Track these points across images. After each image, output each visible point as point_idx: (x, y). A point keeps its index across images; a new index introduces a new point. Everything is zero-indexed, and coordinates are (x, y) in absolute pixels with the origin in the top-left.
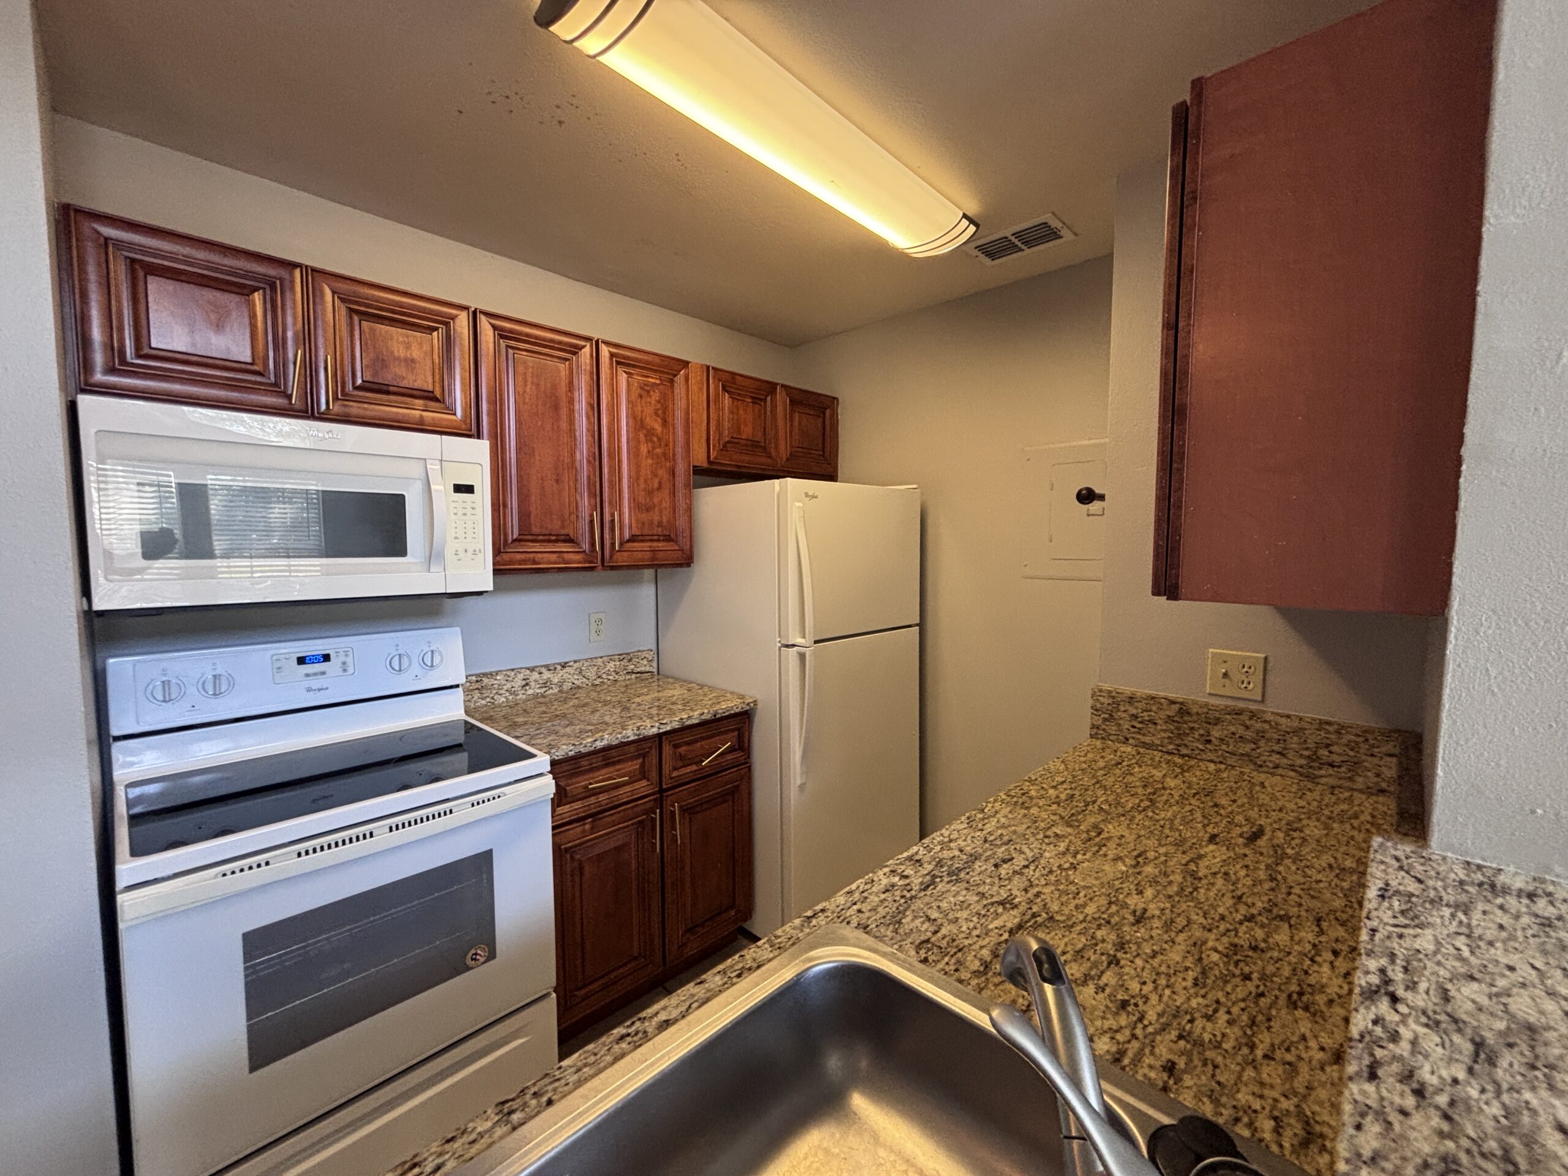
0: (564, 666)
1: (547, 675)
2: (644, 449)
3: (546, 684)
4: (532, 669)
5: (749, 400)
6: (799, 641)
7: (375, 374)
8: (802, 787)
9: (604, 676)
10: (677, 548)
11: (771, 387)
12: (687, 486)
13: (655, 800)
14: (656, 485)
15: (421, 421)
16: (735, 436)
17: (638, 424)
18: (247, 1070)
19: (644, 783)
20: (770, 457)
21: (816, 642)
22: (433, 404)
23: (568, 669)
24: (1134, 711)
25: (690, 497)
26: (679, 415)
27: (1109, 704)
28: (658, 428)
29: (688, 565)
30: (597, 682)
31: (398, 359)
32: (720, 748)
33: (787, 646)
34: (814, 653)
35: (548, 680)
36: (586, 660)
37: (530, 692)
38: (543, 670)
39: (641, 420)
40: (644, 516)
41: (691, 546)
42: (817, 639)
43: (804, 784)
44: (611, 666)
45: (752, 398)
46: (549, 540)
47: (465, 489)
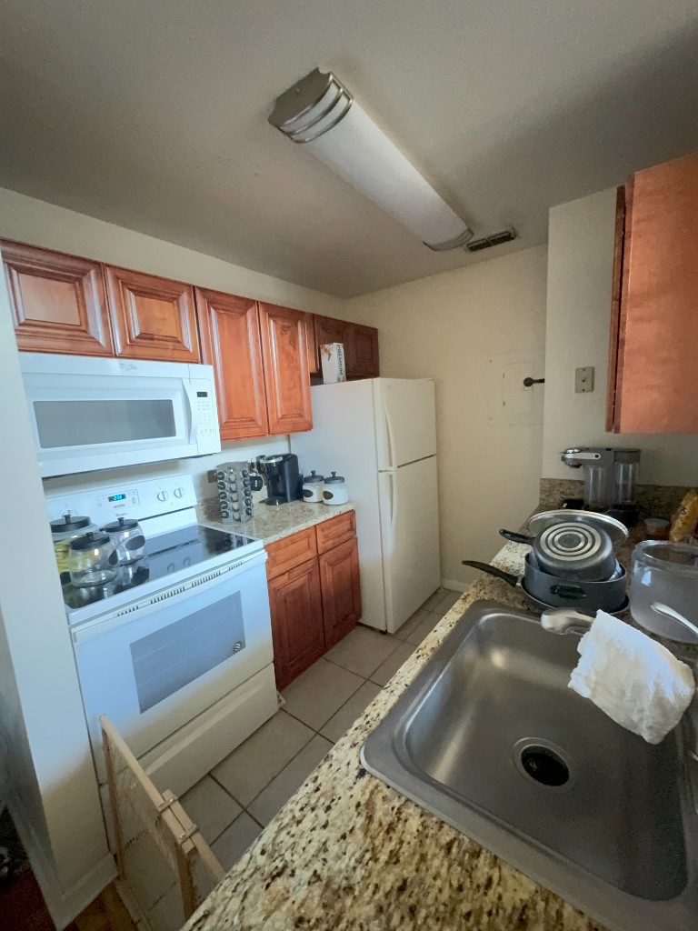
2: (285, 364)
6: (388, 468)
7: (146, 328)
10: (305, 420)
12: (308, 385)
13: (315, 560)
14: (292, 386)
19: (310, 552)
21: (398, 467)
25: (309, 392)
26: (301, 343)
27: (549, 487)
28: (291, 351)
29: (311, 429)
31: (157, 319)
33: (381, 471)
39: (284, 347)
40: (287, 404)
41: (311, 417)
46: (242, 422)
47: (202, 394)
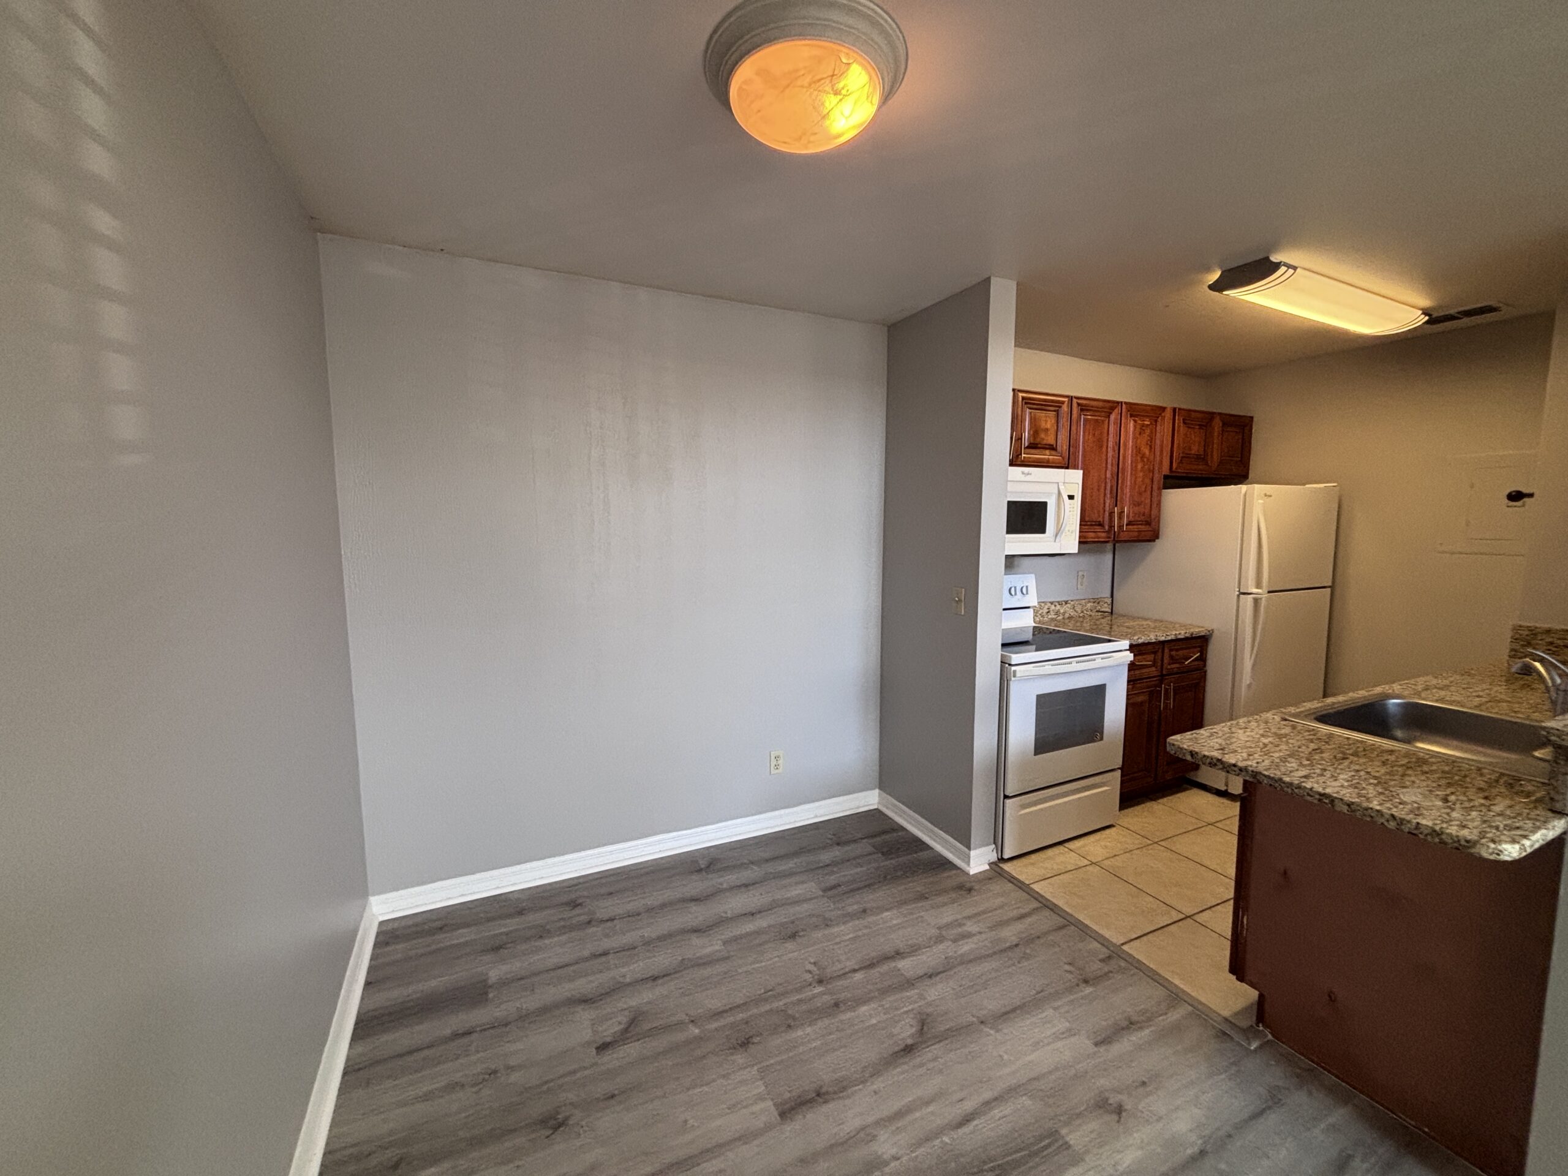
0: (1066, 603)
1: (1058, 607)
2: (1139, 466)
3: (1057, 613)
4: (1052, 603)
5: (1197, 427)
6: (1255, 590)
7: (1035, 439)
8: (1249, 686)
9: (1085, 612)
10: (1150, 529)
11: (1212, 415)
12: (1159, 489)
13: (1158, 680)
14: (1143, 490)
15: (1048, 461)
16: (1186, 452)
17: (1138, 450)
18: (1033, 753)
19: (1154, 669)
20: (1208, 466)
21: (1269, 592)
22: (1053, 452)
23: (1068, 605)
24: (1550, 640)
25: (1160, 495)
26: (1158, 442)
27: (1527, 635)
28: (1147, 452)
29: (1154, 541)
30: (1081, 615)
31: (1042, 430)
32: (1192, 657)
33: (1244, 594)
34: (1268, 599)
35: (1058, 611)
36: (1077, 600)
37: (1050, 617)
38: (1057, 604)
39: (1140, 449)
40: (1136, 509)
41: (1159, 527)
42: (1271, 589)
43: (1251, 683)
44: (1089, 605)
45: (1199, 425)
46: (1091, 525)
47: (1071, 497)
